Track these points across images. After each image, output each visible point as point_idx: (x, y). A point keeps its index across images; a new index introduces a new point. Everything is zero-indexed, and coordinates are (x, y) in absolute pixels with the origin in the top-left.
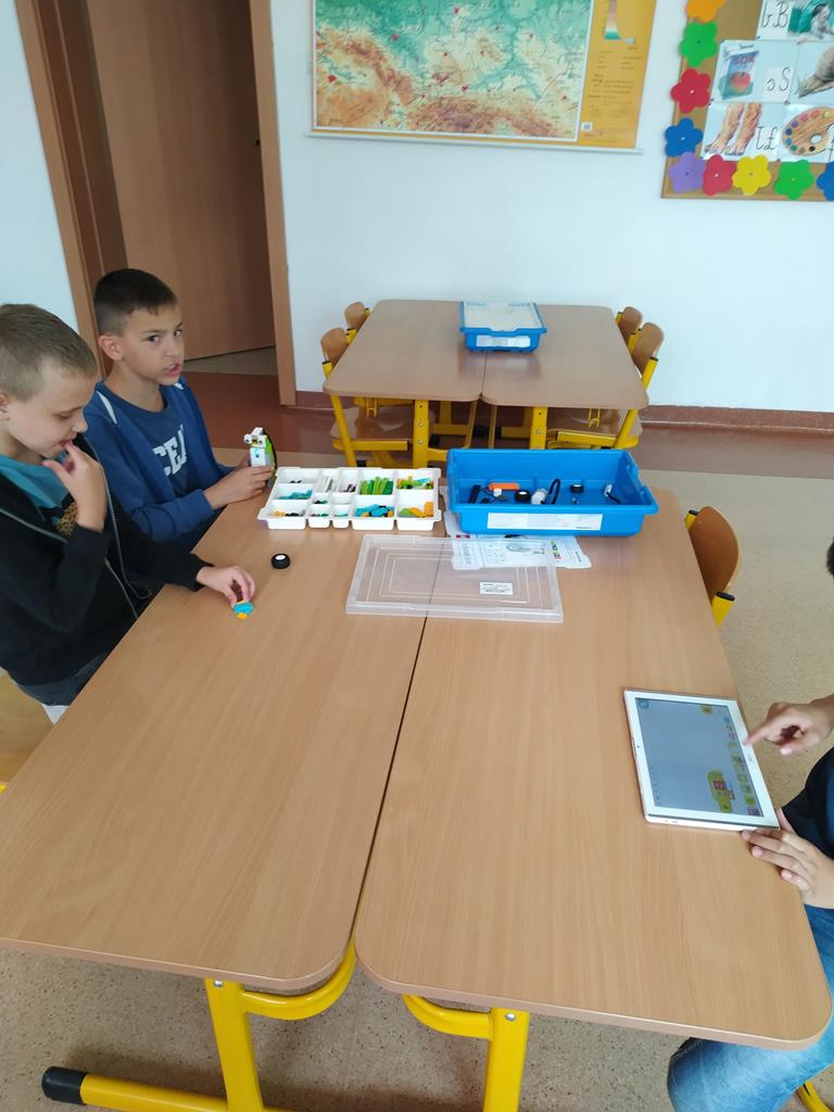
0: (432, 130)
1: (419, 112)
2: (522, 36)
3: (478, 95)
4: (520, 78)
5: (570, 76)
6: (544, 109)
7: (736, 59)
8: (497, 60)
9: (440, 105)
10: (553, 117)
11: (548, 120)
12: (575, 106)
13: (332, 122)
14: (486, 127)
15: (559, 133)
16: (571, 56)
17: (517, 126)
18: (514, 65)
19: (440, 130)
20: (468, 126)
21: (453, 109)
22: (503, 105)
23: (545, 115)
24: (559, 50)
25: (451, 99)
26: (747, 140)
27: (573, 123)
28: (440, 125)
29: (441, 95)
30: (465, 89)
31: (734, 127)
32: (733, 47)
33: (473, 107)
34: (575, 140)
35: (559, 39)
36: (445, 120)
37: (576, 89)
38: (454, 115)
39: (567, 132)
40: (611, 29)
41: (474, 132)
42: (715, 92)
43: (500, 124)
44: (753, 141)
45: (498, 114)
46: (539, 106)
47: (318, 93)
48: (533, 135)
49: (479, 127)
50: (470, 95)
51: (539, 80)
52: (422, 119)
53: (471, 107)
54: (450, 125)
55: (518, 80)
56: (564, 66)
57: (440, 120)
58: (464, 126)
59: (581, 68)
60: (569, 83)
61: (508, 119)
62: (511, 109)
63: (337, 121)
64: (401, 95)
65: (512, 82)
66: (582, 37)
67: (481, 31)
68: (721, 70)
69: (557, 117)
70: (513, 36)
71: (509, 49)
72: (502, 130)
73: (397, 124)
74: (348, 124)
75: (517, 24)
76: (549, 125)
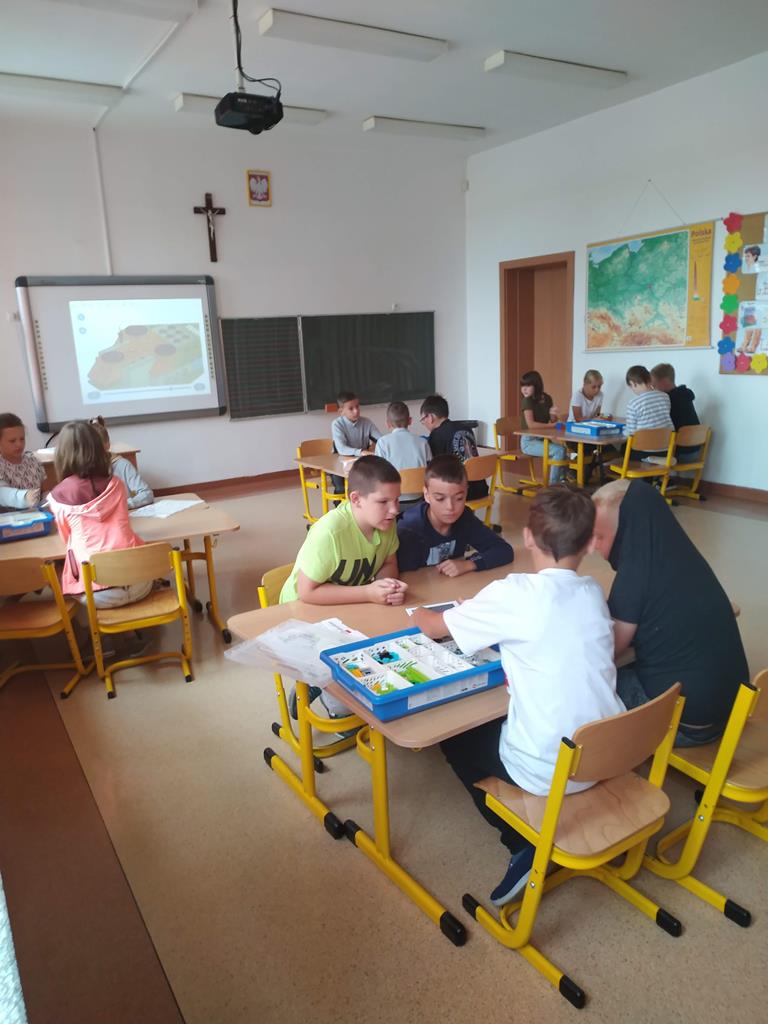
1: (623, 339)
2: (661, 304)
3: (645, 330)
5: (681, 318)
6: (671, 333)
7: (747, 310)
8: (651, 314)
9: (631, 335)
10: (675, 336)
11: (672, 337)
12: (683, 330)
14: (648, 343)
15: (678, 342)
16: (680, 309)
17: (662, 341)
18: (658, 316)
21: (635, 336)
22: (654, 333)
23: (671, 335)
24: (676, 308)
25: (636, 333)
26: (756, 346)
27: (683, 337)
29: (632, 331)
30: (640, 328)
31: (750, 340)
32: (745, 304)
34: (685, 345)
35: (676, 303)
36: (633, 341)
37: (684, 323)
38: (636, 339)
39: (681, 342)
40: (696, 296)
41: (643, 345)
42: (739, 325)
43: (654, 341)
44: (759, 346)
45: (653, 336)
46: (669, 332)
47: (588, 335)
49: (646, 343)
50: (642, 330)
51: (668, 321)
52: (624, 342)
53: (642, 335)
54: (635, 343)
55: (660, 322)
56: (678, 314)
57: (631, 342)
58: (640, 343)
59: (685, 314)
60: (680, 320)
61: (657, 339)
62: (658, 334)
63: (594, 346)
64: (617, 333)
65: (657, 323)
66: (685, 300)
67: (645, 304)
68: (741, 315)
69: (677, 336)
70: (657, 305)
71: (656, 310)
72: (655, 344)
73: (616, 345)
74: (598, 347)
75: (659, 300)
76: (673, 339)
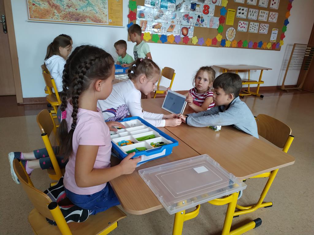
0: (68, 21)
1: (63, 15)
3: (80, 11)
4: (91, 8)
5: (104, 8)
7: (141, 10)
8: (85, 3)
9: (70, 14)
10: (102, 18)
12: (107, 15)
13: (35, 17)
14: (84, 20)
15: (103, 22)
16: (104, 3)
17: (92, 20)
18: (89, 4)
19: (71, 21)
20: (79, 20)
21: (74, 15)
22: (88, 15)
23: (99, 17)
25: (73, 12)
26: (145, 28)
27: (107, 20)
28: (70, 19)
29: (69, 11)
30: (76, 10)
33: (80, 15)
34: (108, 24)
36: (72, 18)
37: (106, 11)
38: (74, 17)
39: (106, 22)
41: (81, 21)
42: (137, 17)
43: (88, 20)
45: (87, 17)
46: (97, 15)
47: (29, 8)
48: (97, 22)
50: (78, 11)
51: (96, 8)
52: (65, 17)
54: (73, 19)
56: (102, 6)
57: (70, 18)
58: (77, 20)
59: (107, 6)
60: (104, 9)
61: (90, 18)
62: (90, 15)
63: (37, 17)
64: (57, 10)
65: (89, 9)
69: (103, 18)
73: (57, 19)
74: (41, 18)
76: (101, 20)
